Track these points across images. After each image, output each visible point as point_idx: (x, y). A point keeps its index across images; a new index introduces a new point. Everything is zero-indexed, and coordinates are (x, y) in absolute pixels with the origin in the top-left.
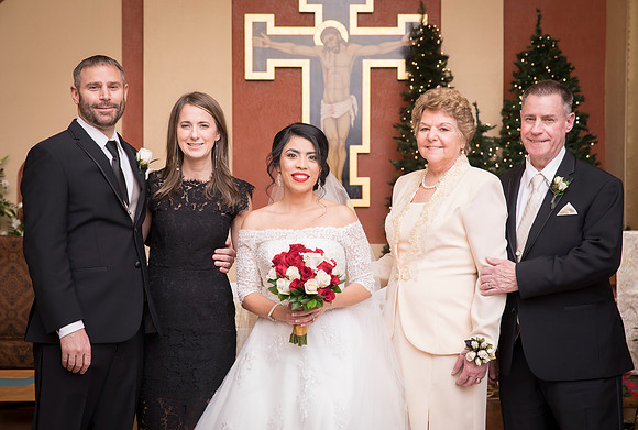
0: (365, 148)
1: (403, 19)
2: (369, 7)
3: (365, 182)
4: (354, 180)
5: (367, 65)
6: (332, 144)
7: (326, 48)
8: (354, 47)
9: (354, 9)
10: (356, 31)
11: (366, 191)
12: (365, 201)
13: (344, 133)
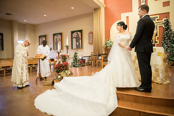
0: (158, 36)
1: (163, 19)
2: (158, 18)
3: (158, 41)
4: (156, 41)
5: (158, 26)
8: (156, 24)
9: (156, 19)
10: (156, 21)
11: (158, 42)
12: (158, 43)
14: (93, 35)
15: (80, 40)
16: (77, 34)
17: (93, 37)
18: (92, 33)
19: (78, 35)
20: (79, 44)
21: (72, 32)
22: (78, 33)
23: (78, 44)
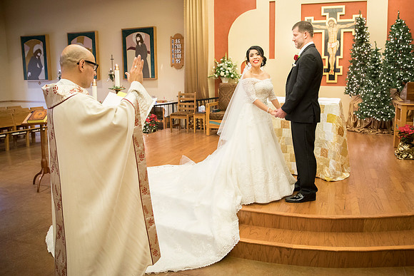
0: (341, 57)
1: (354, 16)
3: (341, 67)
4: (337, 67)
5: (342, 31)
6: (331, 56)
7: (330, 26)
8: (339, 26)
9: (339, 14)
10: (339, 20)
11: (341, 70)
12: (341, 73)
13: (335, 53)
14: (182, 45)
17: (182, 49)
18: (179, 37)
19: (142, 40)
20: (146, 66)
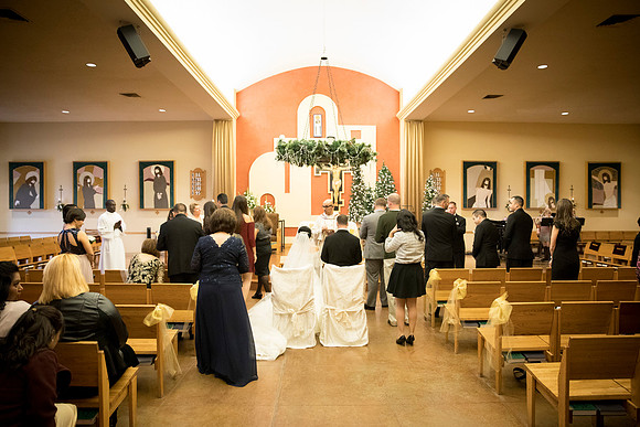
6: (335, 191)
7: (334, 168)
8: (341, 169)
13: (338, 189)
14: (202, 178)
15: (168, 187)
16: (157, 171)
17: (203, 182)
18: (201, 171)
19: (161, 173)
20: (164, 196)
21: (143, 165)
22: (162, 167)
23: (159, 197)
